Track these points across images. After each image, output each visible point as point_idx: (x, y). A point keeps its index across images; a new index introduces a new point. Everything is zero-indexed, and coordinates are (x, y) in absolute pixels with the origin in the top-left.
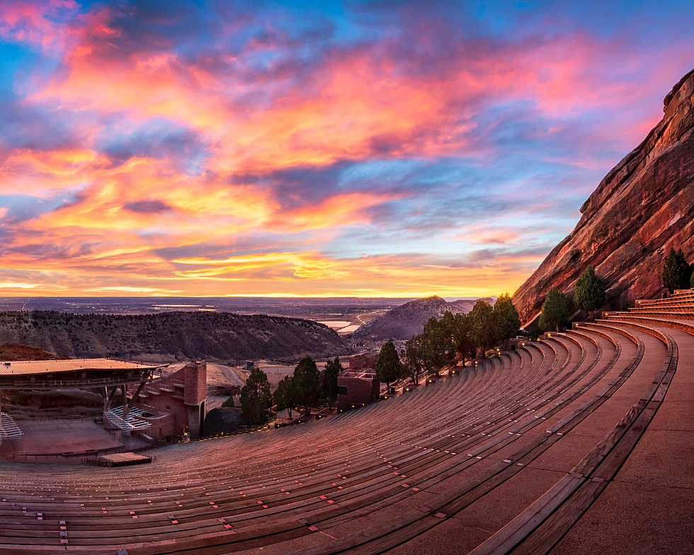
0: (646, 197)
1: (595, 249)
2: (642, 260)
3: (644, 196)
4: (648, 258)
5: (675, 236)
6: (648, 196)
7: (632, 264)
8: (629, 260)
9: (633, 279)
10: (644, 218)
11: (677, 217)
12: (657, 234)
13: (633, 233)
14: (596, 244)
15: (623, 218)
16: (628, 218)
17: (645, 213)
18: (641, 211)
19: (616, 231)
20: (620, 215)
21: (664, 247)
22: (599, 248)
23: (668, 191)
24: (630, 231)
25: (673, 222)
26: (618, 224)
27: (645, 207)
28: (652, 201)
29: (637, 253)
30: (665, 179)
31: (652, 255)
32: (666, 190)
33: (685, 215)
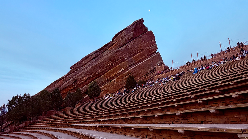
0: (110, 63)
1: (85, 79)
2: (107, 83)
3: (109, 62)
4: (109, 83)
5: (120, 76)
6: (111, 62)
7: (103, 84)
8: (102, 83)
9: (103, 90)
10: (108, 70)
11: (122, 70)
12: (113, 75)
13: (102, 74)
14: (86, 77)
15: (99, 69)
16: (101, 69)
17: (109, 68)
18: (107, 67)
19: (96, 73)
20: (98, 68)
21: (115, 79)
22: (87, 79)
23: (118, 62)
24: (102, 73)
25: (120, 71)
26: (97, 71)
27: (109, 66)
28: (112, 64)
29: (105, 81)
30: (118, 58)
31: (110, 82)
32: (118, 61)
33: (124, 69)
